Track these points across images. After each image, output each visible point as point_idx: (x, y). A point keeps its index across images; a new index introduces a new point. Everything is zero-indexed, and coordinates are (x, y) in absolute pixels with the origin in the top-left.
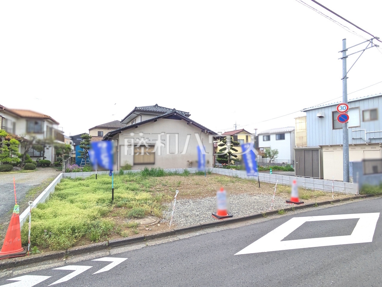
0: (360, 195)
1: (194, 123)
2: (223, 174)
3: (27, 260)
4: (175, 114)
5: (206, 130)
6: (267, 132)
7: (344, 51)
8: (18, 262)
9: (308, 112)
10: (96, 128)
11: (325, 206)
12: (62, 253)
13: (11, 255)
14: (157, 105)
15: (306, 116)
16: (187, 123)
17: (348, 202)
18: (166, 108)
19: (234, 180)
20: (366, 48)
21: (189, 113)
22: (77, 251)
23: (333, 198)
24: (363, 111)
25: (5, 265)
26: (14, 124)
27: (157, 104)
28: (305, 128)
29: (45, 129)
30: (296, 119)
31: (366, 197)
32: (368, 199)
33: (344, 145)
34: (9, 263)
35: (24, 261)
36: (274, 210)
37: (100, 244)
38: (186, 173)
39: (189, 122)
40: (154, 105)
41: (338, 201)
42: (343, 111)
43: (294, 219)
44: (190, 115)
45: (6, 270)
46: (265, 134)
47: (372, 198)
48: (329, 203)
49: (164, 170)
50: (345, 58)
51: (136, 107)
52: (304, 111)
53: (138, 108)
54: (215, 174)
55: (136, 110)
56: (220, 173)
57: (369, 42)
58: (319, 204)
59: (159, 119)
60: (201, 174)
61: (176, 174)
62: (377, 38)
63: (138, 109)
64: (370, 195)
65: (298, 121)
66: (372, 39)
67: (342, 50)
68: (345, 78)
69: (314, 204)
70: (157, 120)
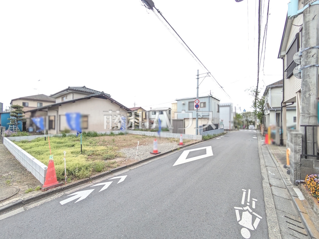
0: (202, 140)
1: (116, 102)
2: (136, 134)
3: (69, 186)
4: (104, 95)
5: (123, 107)
6: (155, 109)
7: (198, 75)
8: (64, 188)
9: (178, 101)
10: (20, 99)
11: (192, 145)
12: (88, 180)
13: (55, 185)
14: (84, 87)
15: (177, 103)
16: (111, 101)
17: (200, 143)
18: (95, 91)
19: (144, 137)
20: (206, 76)
21: (110, 95)
22: (95, 177)
23: (194, 142)
24: (201, 103)
25: (56, 191)
28: (176, 109)
30: (172, 104)
31: (204, 141)
32: (205, 141)
33: (197, 118)
34: (59, 189)
35: (67, 186)
36: (176, 148)
37: (106, 172)
38: (112, 134)
39: (113, 101)
40: (83, 86)
41: (196, 143)
42: (197, 103)
43: (185, 151)
45: (58, 193)
46: (153, 111)
47: (206, 141)
48: (193, 144)
49: (97, 132)
50: (198, 79)
51: (69, 87)
52: (176, 100)
53: (71, 87)
54: (130, 134)
55: (69, 89)
56: (134, 133)
57: (207, 74)
58: (191, 145)
59: (92, 97)
60: (122, 134)
61: (105, 135)
62: (210, 73)
63: (71, 89)
64: (205, 140)
65: (173, 105)
66: (208, 73)
67: (197, 75)
68: (198, 88)
69: (189, 145)
70: (91, 98)
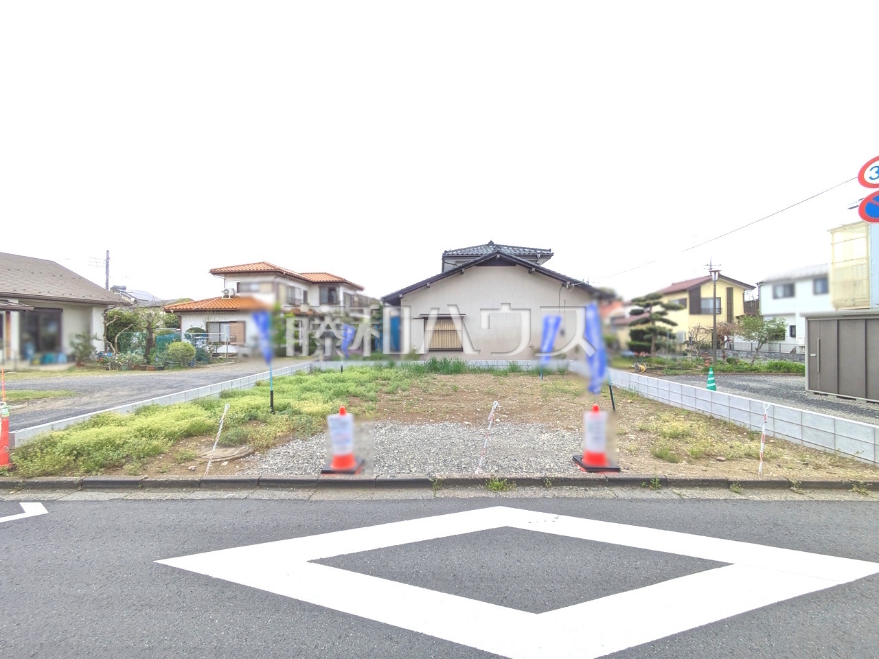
4: (498, 256)
5: (569, 283)
14: (491, 243)
16: (527, 270)
26: (305, 293)
27: (491, 241)
28: (865, 256)
29: (341, 298)
30: (833, 231)
39: (530, 269)
44: (552, 254)
46: (778, 280)
51: (446, 252)
53: (450, 251)
59: (469, 269)
65: (839, 236)
70: (464, 270)
